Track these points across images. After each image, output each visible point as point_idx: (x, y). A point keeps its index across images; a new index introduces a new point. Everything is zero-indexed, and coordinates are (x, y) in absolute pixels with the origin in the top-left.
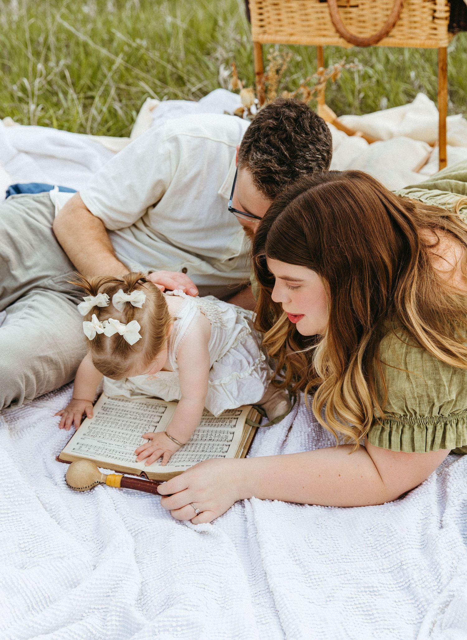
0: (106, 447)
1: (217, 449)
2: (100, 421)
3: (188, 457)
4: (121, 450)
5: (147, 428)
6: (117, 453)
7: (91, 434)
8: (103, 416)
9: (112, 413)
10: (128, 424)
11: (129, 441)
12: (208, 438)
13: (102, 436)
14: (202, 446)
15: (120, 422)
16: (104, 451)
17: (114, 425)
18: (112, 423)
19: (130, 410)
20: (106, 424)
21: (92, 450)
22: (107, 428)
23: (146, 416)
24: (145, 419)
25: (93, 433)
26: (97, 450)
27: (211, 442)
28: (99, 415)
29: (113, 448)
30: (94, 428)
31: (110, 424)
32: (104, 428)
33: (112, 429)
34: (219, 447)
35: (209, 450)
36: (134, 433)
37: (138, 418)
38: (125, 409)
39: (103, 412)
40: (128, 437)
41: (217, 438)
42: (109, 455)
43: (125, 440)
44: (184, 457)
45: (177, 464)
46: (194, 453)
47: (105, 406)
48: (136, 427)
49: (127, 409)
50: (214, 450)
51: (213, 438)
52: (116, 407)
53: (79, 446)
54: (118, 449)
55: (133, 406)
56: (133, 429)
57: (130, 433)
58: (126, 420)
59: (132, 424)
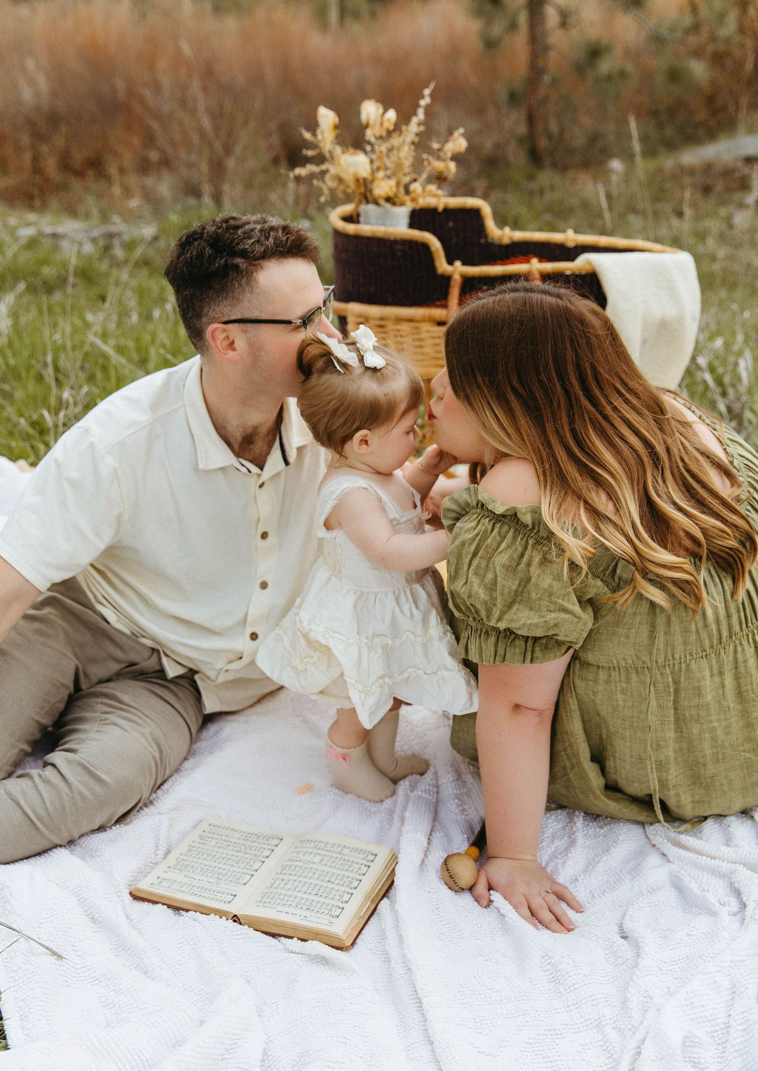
0: (194, 883)
1: (335, 895)
2: (192, 852)
3: (297, 900)
4: (211, 887)
5: (252, 863)
6: (207, 891)
7: (178, 867)
8: (199, 845)
9: (211, 843)
10: (228, 857)
11: (226, 878)
12: (327, 879)
13: (192, 870)
14: (317, 888)
15: (218, 855)
16: (189, 888)
17: (209, 858)
18: (208, 855)
19: (234, 840)
20: (200, 856)
21: (175, 886)
22: (200, 861)
23: (253, 849)
24: (251, 852)
25: (181, 866)
26: (181, 887)
27: (329, 885)
28: (194, 844)
29: (202, 885)
30: (183, 860)
31: (205, 856)
32: (195, 860)
33: (206, 863)
34: (338, 894)
35: (324, 895)
36: (234, 869)
37: (243, 850)
38: (228, 839)
39: (200, 841)
40: (224, 872)
41: (337, 881)
42: (196, 893)
43: (221, 877)
44: (291, 899)
45: (280, 908)
46: (306, 896)
47: (204, 834)
48: (238, 862)
49: (230, 839)
50: (331, 896)
51: (333, 880)
52: (217, 837)
53: (160, 880)
54: (208, 887)
55: (239, 836)
56: (233, 863)
57: (229, 868)
58: (228, 852)
59: (233, 858)
